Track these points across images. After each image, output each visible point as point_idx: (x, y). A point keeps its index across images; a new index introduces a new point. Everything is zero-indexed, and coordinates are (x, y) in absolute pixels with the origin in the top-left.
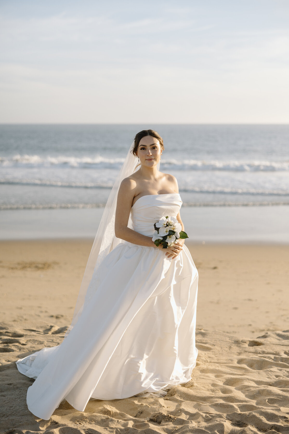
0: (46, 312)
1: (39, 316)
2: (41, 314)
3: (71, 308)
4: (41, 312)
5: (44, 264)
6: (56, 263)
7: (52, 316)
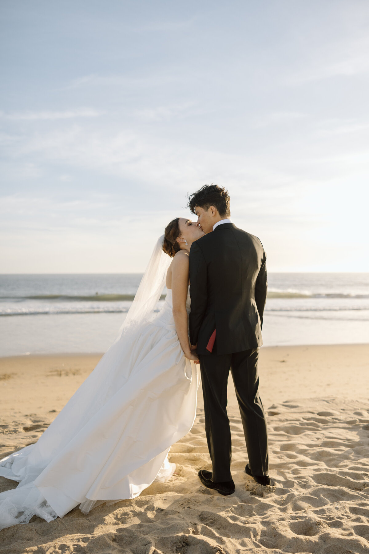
0: (20, 412)
1: (15, 416)
2: (16, 415)
3: (40, 408)
4: (16, 413)
5: (5, 375)
6: (13, 374)
7: (27, 416)
